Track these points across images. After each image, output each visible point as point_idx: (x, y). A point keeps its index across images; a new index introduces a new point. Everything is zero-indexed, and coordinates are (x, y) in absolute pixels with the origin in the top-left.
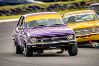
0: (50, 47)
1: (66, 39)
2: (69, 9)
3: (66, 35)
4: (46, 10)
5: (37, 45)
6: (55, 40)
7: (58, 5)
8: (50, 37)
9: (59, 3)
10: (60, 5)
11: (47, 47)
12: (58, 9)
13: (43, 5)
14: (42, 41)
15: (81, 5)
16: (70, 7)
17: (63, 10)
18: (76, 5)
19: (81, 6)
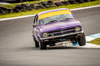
0: (61, 40)
1: (74, 31)
2: (37, 9)
3: (74, 28)
4: (12, 11)
5: (49, 39)
6: (64, 33)
7: (24, 5)
8: (60, 31)
9: (25, 3)
10: (27, 5)
11: (58, 40)
12: (24, 9)
13: (9, 6)
14: (53, 35)
15: (48, 4)
16: (37, 7)
17: (30, 10)
18: (43, 4)
19: (48, 6)
